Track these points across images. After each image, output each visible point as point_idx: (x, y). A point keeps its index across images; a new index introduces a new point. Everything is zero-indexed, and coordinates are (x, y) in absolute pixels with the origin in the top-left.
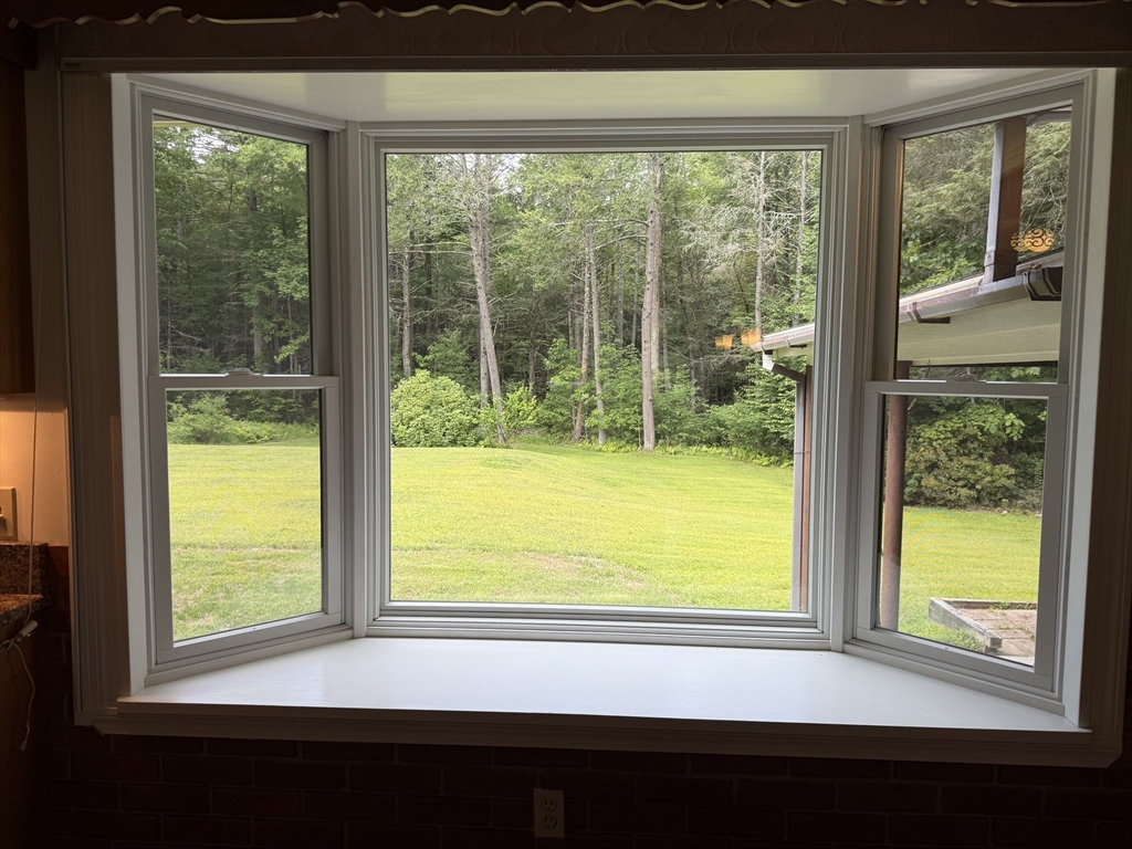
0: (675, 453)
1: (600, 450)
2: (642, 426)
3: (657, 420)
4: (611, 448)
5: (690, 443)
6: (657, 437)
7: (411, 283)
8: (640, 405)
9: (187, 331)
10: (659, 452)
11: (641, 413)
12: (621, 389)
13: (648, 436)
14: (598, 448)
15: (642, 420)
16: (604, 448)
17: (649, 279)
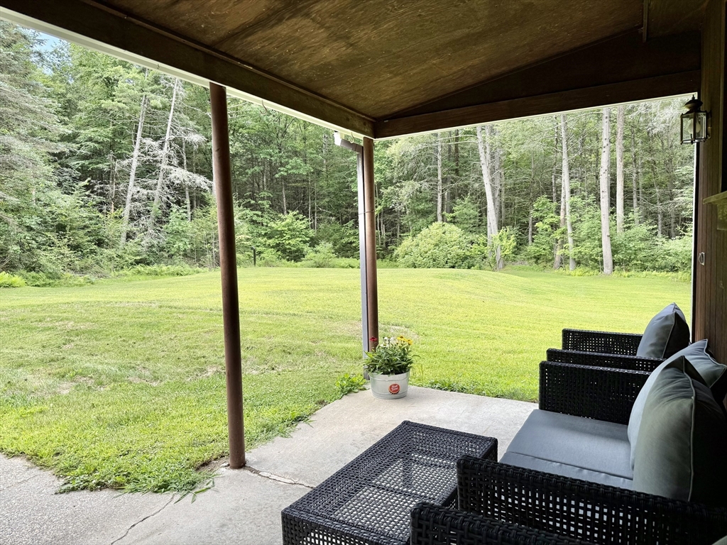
0: (628, 277)
1: (570, 275)
2: (602, 256)
3: (614, 252)
4: (578, 273)
5: (644, 268)
6: (614, 263)
7: (444, 166)
8: (600, 240)
9: (324, 208)
10: (615, 274)
11: (601, 246)
12: (585, 227)
13: (607, 264)
14: (567, 273)
15: (602, 251)
16: (572, 273)
17: (605, 144)
